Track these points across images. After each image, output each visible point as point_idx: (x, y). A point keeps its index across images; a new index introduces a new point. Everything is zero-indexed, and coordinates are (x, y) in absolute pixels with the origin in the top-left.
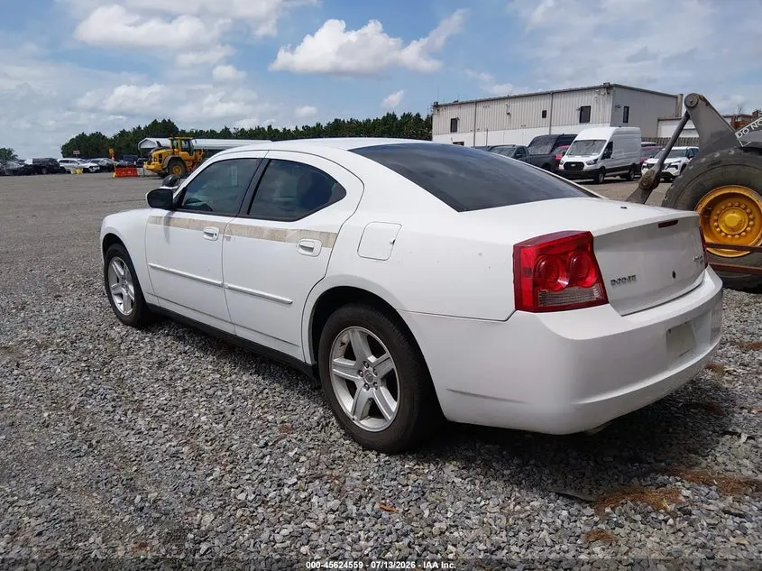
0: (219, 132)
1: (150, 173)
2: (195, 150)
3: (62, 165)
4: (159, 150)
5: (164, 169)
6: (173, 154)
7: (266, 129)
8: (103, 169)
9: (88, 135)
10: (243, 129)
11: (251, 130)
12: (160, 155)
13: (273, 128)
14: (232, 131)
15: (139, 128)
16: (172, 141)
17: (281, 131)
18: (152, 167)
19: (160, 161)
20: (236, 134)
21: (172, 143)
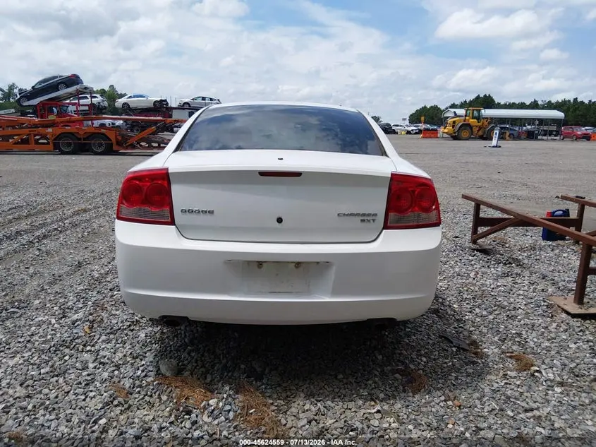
0: (528, 104)
1: (445, 135)
2: (484, 118)
3: (394, 128)
4: (454, 118)
5: (455, 133)
6: (464, 121)
7: (572, 101)
8: (420, 132)
9: (428, 107)
10: (550, 102)
11: (557, 102)
12: (454, 122)
13: (579, 100)
14: (540, 103)
15: (465, 101)
16: (467, 111)
17: (587, 102)
18: (446, 131)
19: (453, 127)
20: (543, 105)
21: (466, 112)
